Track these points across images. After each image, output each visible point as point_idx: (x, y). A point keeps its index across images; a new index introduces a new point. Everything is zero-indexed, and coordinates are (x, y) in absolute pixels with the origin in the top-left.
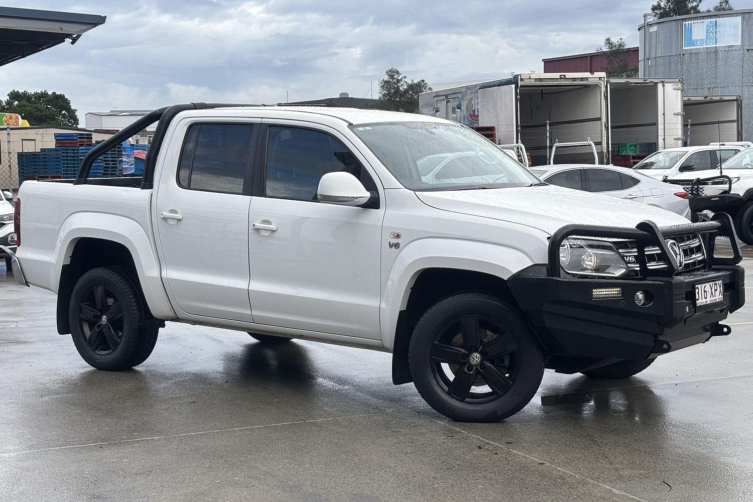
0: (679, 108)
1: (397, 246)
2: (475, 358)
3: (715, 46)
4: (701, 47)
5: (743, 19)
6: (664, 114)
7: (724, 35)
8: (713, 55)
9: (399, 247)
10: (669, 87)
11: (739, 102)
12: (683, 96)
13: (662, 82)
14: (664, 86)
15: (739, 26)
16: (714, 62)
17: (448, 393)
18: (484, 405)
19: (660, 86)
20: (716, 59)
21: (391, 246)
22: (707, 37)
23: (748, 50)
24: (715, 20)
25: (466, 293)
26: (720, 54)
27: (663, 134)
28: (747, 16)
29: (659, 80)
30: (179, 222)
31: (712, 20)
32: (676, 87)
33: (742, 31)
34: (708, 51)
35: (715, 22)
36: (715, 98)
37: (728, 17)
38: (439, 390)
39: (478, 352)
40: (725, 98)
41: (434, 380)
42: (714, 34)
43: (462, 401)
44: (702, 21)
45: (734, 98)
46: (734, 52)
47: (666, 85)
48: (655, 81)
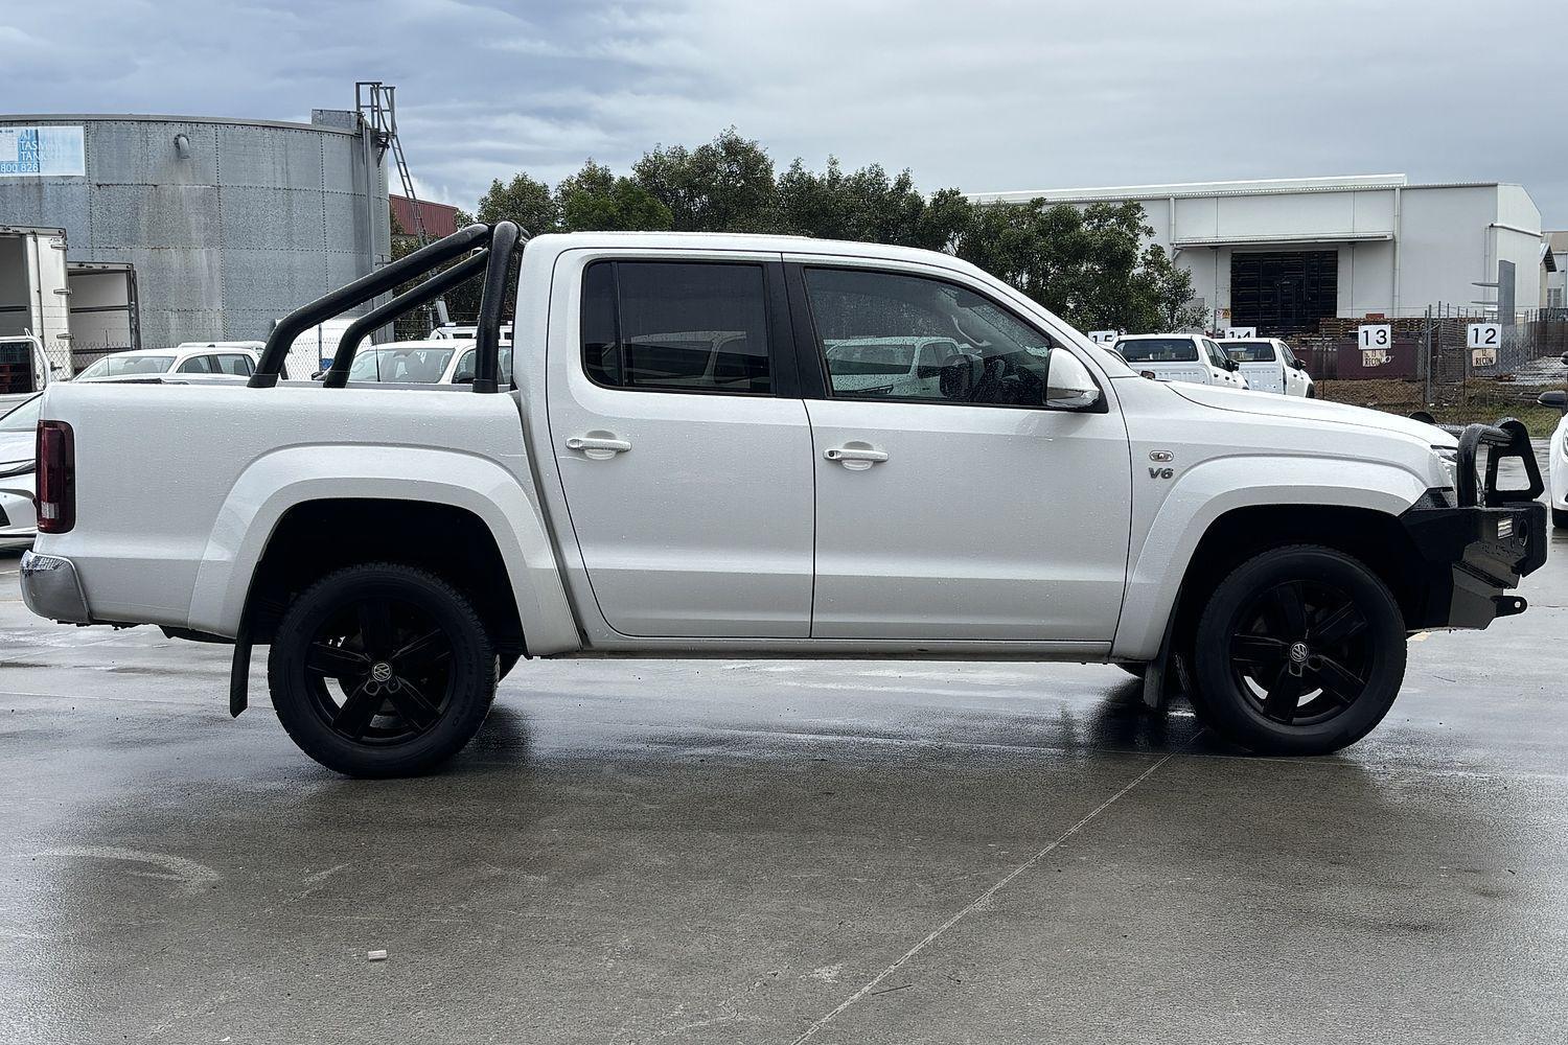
0: (61, 282)
1: (1167, 474)
2: (1299, 650)
3: (37, 174)
4: (10, 175)
5: (87, 132)
6: (39, 292)
7: (53, 157)
8: (34, 192)
9: (1170, 475)
10: (45, 242)
11: (130, 275)
12: (66, 262)
13: (34, 233)
14: (36, 241)
15: (80, 143)
16: (37, 202)
17: (1265, 715)
18: (1325, 725)
19: (30, 240)
20: (40, 198)
21: (1154, 475)
22: (20, 156)
23: (99, 186)
24: (34, 128)
25: (1279, 547)
26: (48, 190)
27: (39, 326)
28: (93, 126)
29: (28, 230)
30: (620, 455)
31: (29, 128)
32: (56, 244)
33: (87, 151)
34: (24, 185)
35: (34, 134)
36: (95, 267)
37: (58, 125)
38: (1250, 712)
39: (1303, 641)
40: (111, 267)
41: (1241, 698)
42: (35, 154)
43: (1289, 723)
44: (9, 129)
45: (124, 267)
46: (75, 188)
47: (40, 239)
48: (22, 231)
